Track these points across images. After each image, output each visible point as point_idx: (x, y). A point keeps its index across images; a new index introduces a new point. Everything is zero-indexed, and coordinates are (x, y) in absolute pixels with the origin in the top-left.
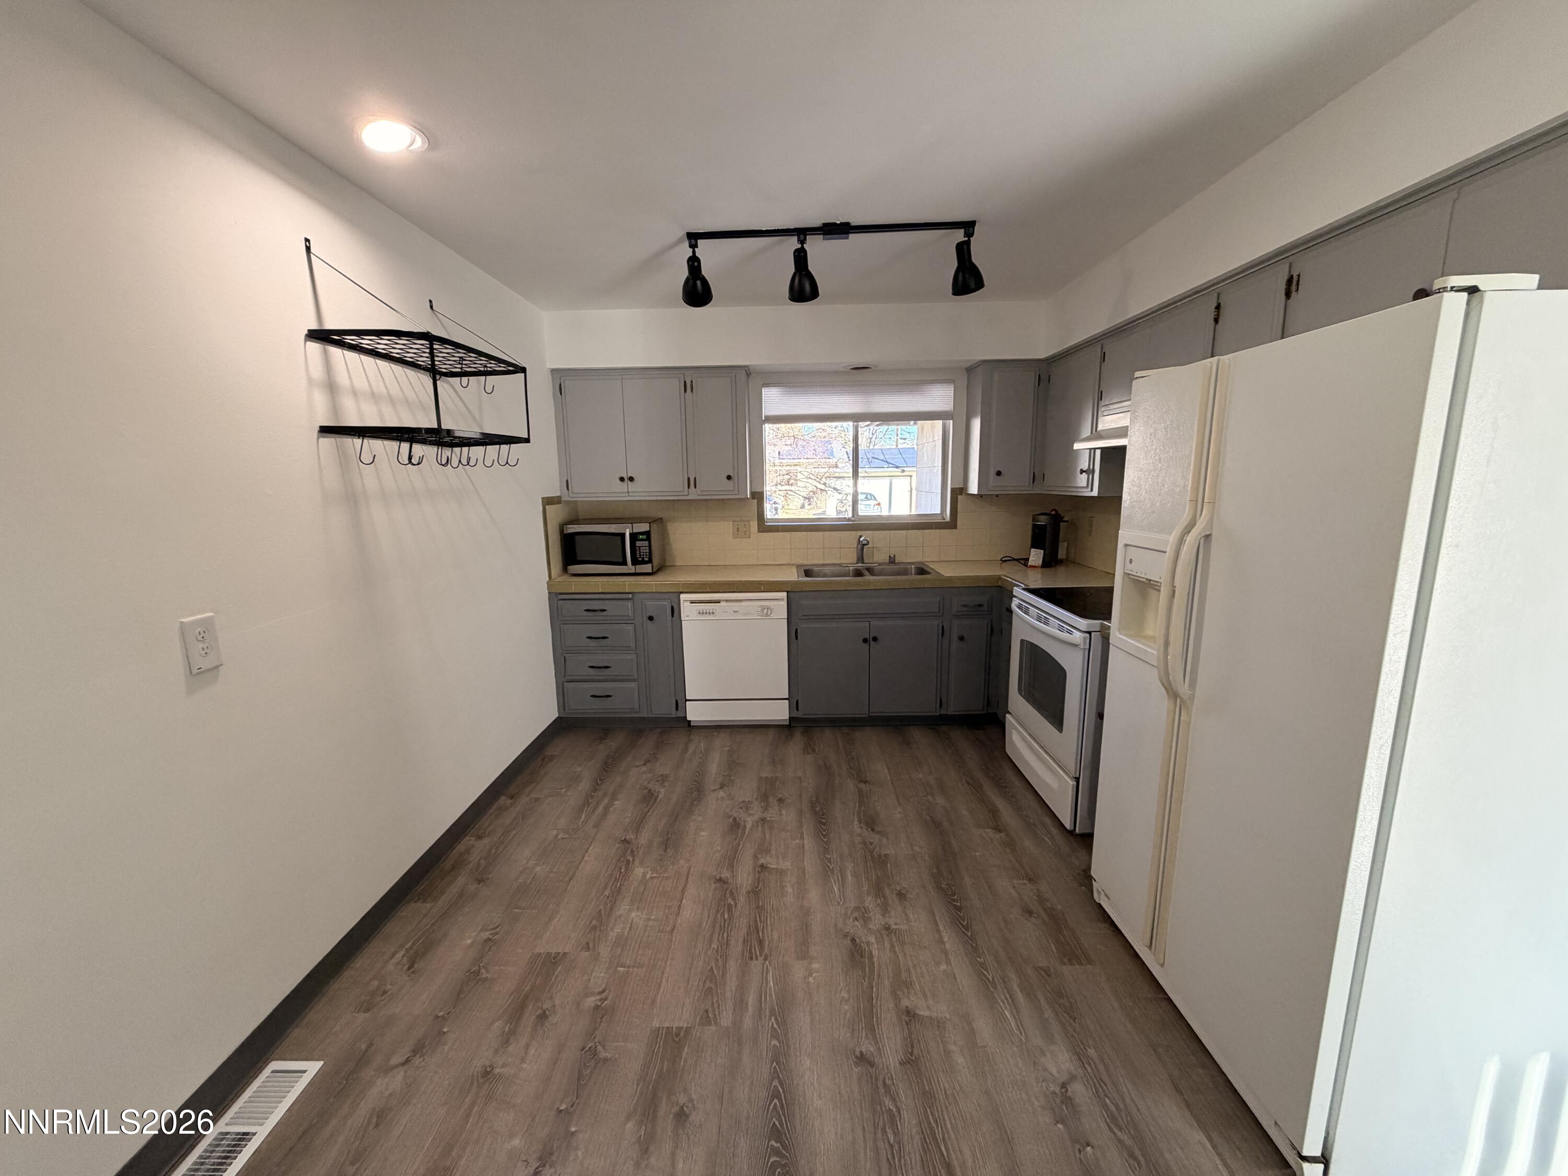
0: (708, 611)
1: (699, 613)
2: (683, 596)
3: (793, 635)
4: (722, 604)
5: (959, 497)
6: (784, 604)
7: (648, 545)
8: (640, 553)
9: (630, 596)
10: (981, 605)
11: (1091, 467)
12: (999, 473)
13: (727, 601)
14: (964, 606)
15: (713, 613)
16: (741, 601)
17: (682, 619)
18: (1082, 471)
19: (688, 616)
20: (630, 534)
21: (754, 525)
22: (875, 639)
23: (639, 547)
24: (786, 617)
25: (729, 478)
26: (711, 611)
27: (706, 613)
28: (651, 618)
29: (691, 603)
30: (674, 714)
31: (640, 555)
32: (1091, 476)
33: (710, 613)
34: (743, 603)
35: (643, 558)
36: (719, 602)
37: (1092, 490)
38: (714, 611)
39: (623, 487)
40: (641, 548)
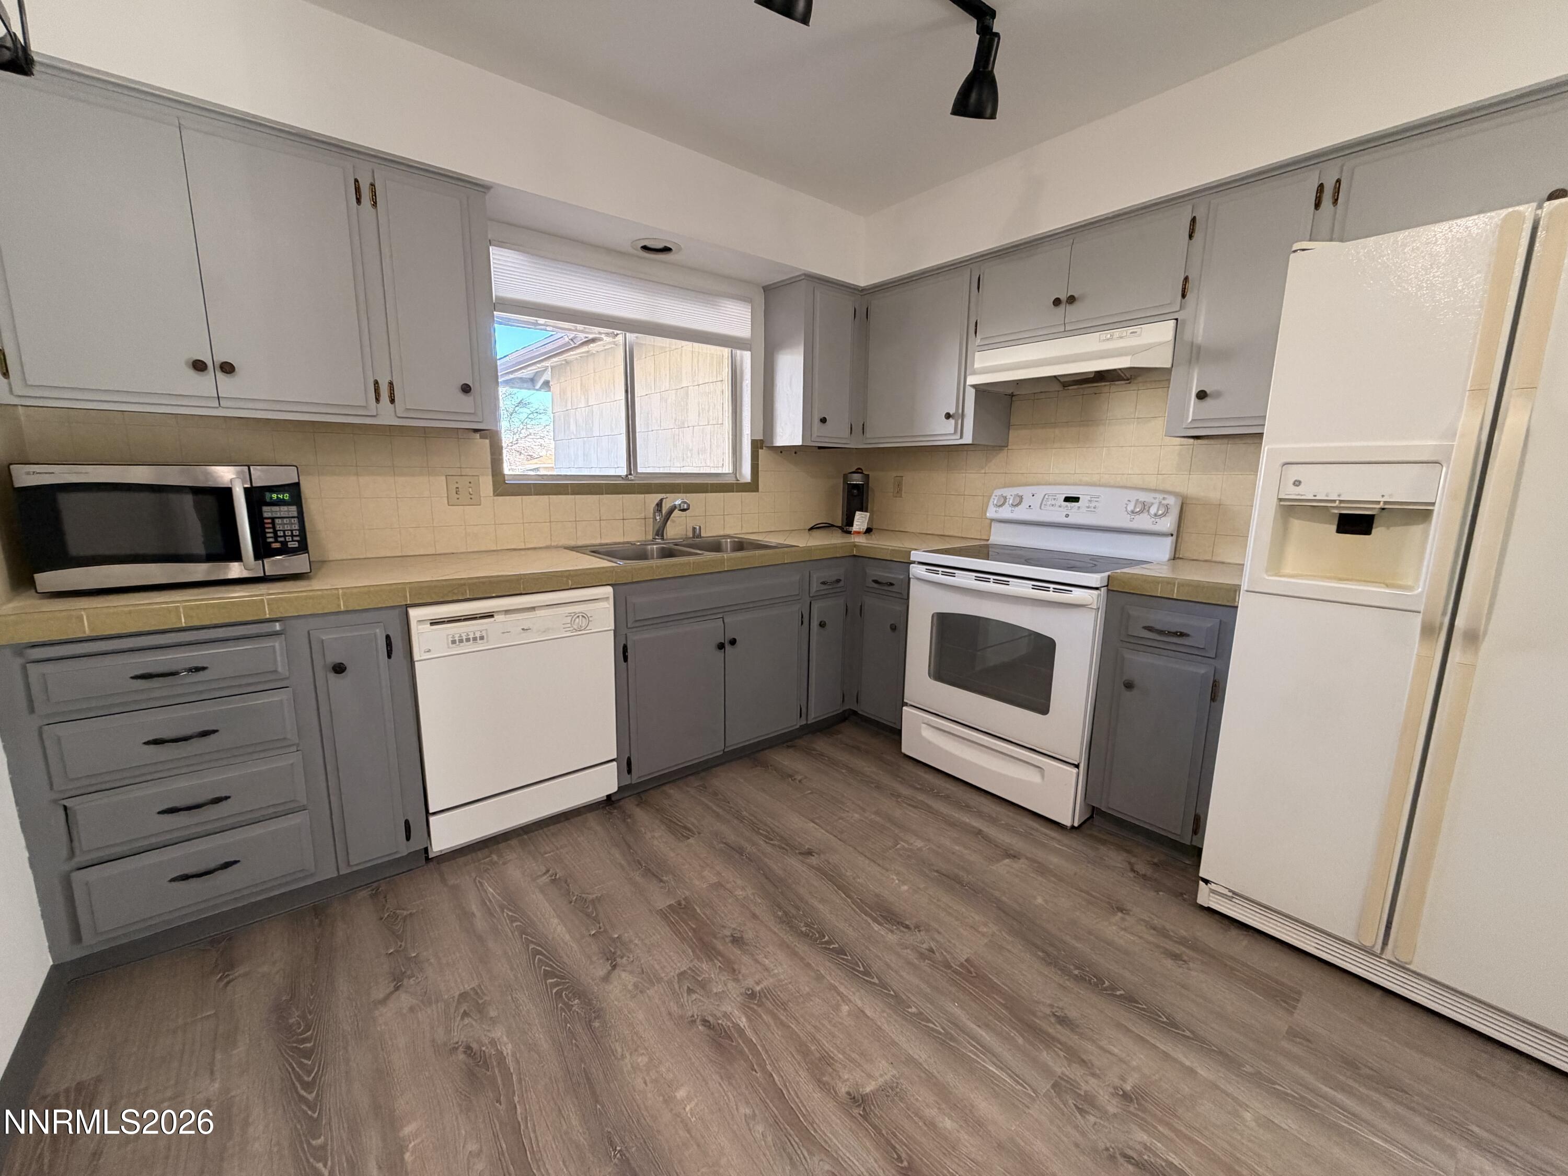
0: (471, 636)
1: (454, 642)
2: (414, 613)
3: (623, 653)
4: (498, 618)
5: (760, 451)
6: (609, 606)
7: (295, 514)
8: (275, 532)
9: (278, 627)
10: (838, 581)
11: (960, 411)
12: (823, 420)
13: (507, 612)
14: (824, 583)
15: (482, 638)
16: (533, 609)
17: (416, 657)
18: (948, 416)
19: (429, 651)
20: (246, 490)
21: (486, 484)
22: (733, 642)
23: (273, 519)
24: (613, 627)
25: (466, 389)
26: (478, 635)
27: (468, 640)
28: (339, 669)
29: (432, 624)
30: (404, 849)
31: (276, 537)
32: (960, 422)
33: (475, 639)
34: (539, 613)
35: (284, 544)
36: (492, 616)
37: (961, 437)
38: (484, 634)
39: (204, 384)
40: (277, 521)
